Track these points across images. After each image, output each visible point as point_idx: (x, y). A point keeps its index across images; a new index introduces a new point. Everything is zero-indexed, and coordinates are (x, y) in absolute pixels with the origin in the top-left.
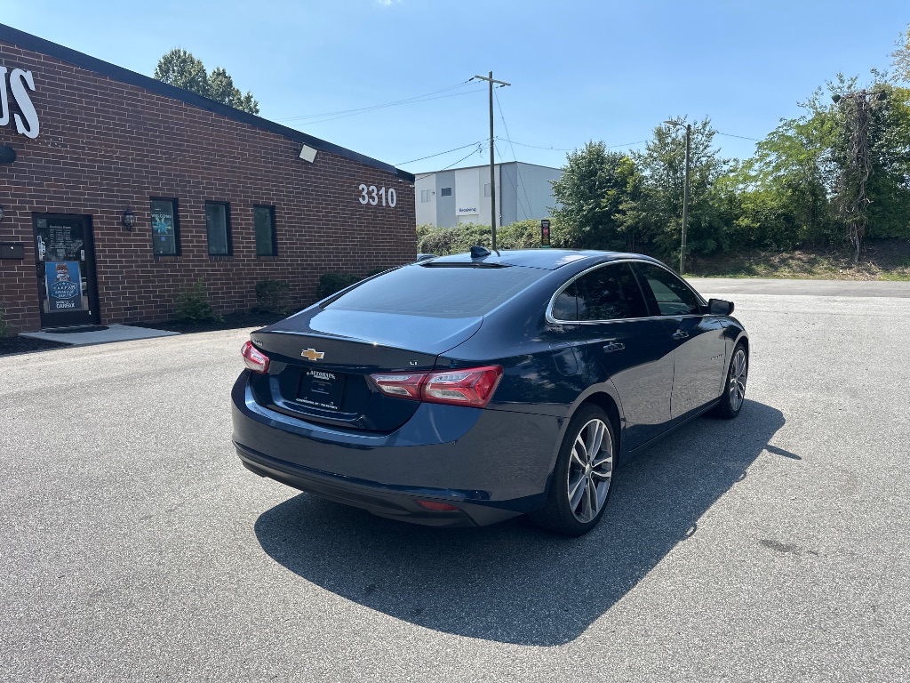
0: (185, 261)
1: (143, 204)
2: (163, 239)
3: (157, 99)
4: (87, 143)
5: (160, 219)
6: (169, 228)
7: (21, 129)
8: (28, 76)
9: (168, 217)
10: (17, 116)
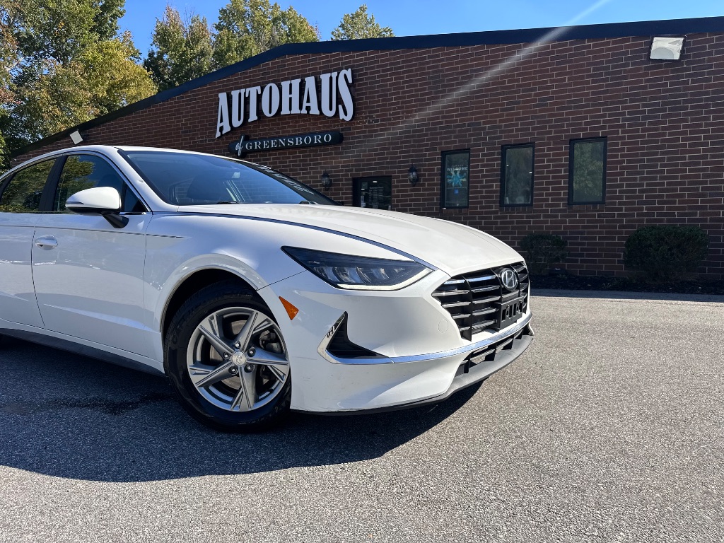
0: (471, 213)
1: (434, 159)
2: (457, 192)
3: (458, 52)
4: (394, 114)
5: (456, 172)
6: (464, 180)
7: (342, 116)
8: (349, 73)
9: (463, 169)
10: (340, 107)
